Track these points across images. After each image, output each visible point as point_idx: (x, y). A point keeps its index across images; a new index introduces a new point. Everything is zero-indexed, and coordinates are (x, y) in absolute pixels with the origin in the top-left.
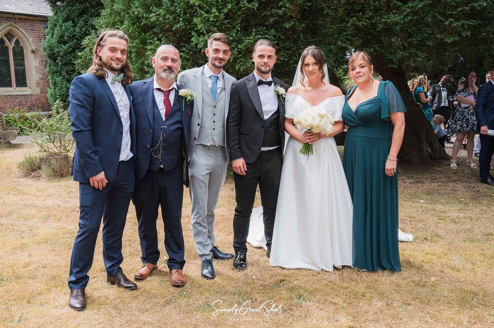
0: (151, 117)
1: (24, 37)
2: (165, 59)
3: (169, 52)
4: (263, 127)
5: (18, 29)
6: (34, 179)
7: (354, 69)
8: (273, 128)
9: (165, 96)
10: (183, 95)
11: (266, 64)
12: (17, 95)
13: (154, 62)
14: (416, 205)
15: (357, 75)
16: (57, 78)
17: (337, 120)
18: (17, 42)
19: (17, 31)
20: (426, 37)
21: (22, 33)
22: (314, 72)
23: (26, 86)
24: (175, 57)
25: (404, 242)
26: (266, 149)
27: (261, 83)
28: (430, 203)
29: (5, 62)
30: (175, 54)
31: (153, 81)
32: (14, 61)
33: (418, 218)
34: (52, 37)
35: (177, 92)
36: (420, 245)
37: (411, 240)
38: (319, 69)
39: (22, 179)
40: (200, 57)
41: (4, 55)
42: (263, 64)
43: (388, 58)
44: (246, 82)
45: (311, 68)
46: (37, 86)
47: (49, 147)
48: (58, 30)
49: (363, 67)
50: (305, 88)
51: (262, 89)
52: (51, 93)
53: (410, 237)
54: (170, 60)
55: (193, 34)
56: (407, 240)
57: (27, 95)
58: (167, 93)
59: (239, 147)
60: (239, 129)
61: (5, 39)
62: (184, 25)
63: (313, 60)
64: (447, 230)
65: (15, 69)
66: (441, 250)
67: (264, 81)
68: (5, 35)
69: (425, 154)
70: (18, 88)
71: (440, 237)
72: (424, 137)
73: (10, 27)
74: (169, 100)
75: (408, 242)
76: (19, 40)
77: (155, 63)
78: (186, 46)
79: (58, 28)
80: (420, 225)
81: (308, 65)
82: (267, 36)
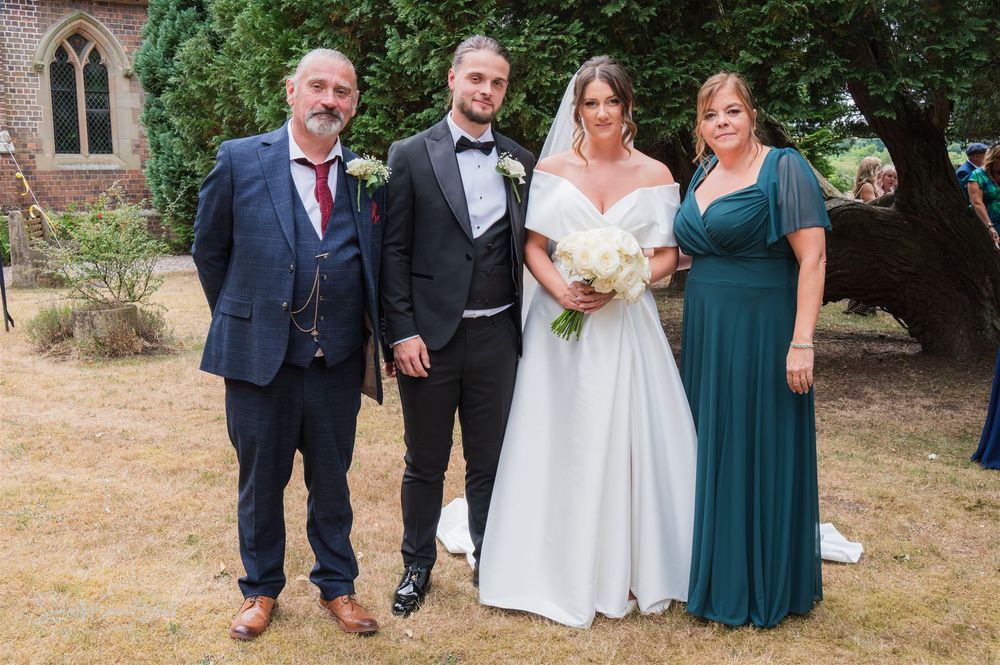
0: (288, 231)
1: (109, 44)
2: (319, 85)
3: (331, 70)
4: (468, 258)
5: (96, 25)
6: (54, 359)
7: (711, 115)
8: (492, 261)
9: (317, 178)
10: (356, 174)
11: (486, 98)
12: (90, 172)
13: (292, 91)
14: (912, 466)
15: (718, 132)
16: (162, 135)
17: (658, 244)
18: (95, 55)
19: (95, 29)
20: (970, 42)
21: (106, 34)
22: (609, 122)
23: (110, 151)
24: (346, 84)
25: (836, 563)
26: (478, 313)
27: (464, 145)
28: (953, 464)
29: (66, 97)
30: (346, 76)
31: (286, 139)
32: (87, 97)
33: (900, 501)
34: (155, 42)
35: (342, 166)
36: (874, 573)
37: (855, 560)
38: (622, 114)
39: (30, 358)
40: (409, 87)
41: (65, 83)
42: (478, 97)
43: (872, 94)
44: (428, 142)
45: (602, 111)
46: (134, 152)
47: (95, 288)
48: (165, 27)
49: (736, 112)
50: (583, 163)
51: (468, 163)
52: (151, 167)
53: (853, 551)
54: (330, 91)
55: (389, 33)
56: (845, 560)
57: (111, 171)
58: (322, 171)
59: (411, 309)
60: (410, 263)
61: (69, 46)
62: (372, 11)
63: (608, 92)
64: (965, 537)
65: (87, 114)
66: (923, 592)
67: (472, 140)
68: (68, 40)
69: (989, 337)
70: (94, 156)
71: (938, 555)
72: (987, 295)
73: (79, 21)
74: (328, 188)
75: (844, 564)
76: (99, 49)
77: (294, 94)
78: (377, 61)
79: (167, 22)
80: (901, 518)
81: (592, 103)
82: (560, 37)
